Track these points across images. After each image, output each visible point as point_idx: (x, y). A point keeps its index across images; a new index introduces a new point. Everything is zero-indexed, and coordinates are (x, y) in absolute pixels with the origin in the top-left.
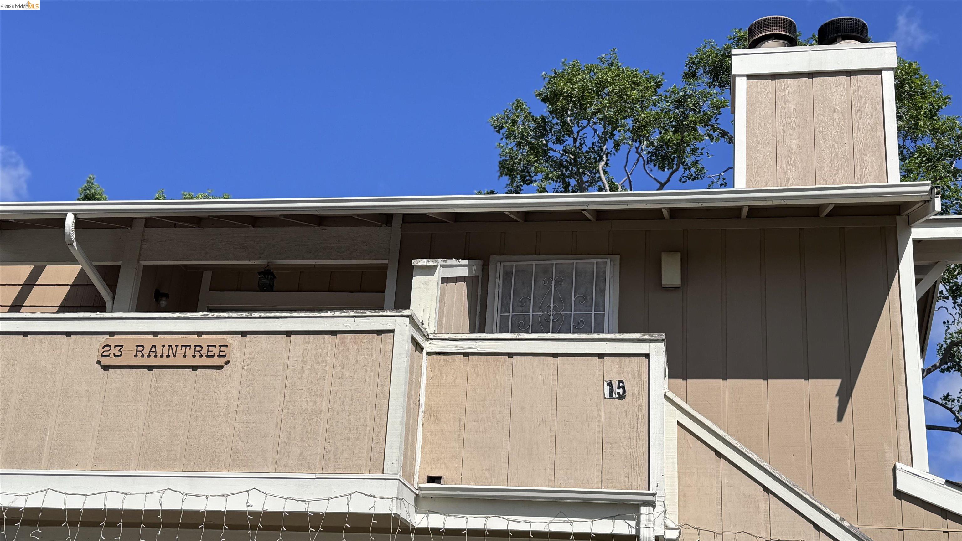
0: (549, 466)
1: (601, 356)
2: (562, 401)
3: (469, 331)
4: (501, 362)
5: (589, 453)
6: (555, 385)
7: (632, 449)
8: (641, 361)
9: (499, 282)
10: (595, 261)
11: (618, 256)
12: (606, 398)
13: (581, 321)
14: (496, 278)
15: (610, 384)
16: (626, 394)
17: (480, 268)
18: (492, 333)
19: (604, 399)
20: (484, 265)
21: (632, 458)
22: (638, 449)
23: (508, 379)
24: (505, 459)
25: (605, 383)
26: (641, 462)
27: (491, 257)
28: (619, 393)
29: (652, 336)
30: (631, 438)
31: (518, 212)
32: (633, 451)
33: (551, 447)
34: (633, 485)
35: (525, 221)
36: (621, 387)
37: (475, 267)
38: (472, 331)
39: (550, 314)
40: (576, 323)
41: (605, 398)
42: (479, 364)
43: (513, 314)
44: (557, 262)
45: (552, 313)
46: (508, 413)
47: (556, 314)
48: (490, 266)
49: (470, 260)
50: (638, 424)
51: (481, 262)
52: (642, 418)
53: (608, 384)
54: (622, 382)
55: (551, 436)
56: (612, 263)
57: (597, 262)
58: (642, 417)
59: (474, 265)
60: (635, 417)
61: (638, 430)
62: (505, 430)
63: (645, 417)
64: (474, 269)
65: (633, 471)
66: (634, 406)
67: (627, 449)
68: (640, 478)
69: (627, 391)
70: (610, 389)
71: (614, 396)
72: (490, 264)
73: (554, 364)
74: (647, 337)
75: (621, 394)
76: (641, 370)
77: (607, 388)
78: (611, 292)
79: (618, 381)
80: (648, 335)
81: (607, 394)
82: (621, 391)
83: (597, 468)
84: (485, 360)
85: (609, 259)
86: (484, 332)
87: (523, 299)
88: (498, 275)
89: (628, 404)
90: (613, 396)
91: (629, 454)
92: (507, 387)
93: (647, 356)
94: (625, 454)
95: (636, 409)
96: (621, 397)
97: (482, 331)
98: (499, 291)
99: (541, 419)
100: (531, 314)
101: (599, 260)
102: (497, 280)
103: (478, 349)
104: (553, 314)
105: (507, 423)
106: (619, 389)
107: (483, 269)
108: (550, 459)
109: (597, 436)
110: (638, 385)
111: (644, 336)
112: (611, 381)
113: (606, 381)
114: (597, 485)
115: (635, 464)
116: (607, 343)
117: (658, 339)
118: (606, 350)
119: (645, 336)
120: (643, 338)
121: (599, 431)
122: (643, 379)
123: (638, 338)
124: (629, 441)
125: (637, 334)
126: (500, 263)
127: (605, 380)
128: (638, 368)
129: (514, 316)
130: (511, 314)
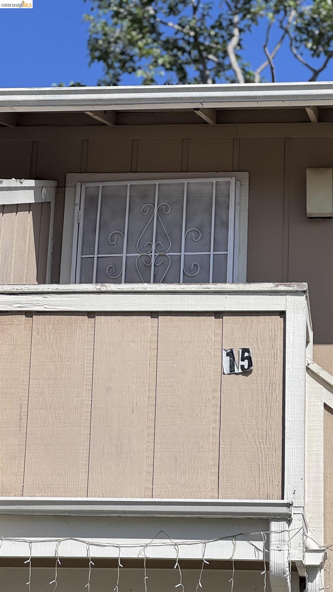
0: (145, 469)
1: (218, 314)
2: (163, 378)
3: (37, 280)
4: (78, 325)
5: (201, 450)
6: (154, 356)
7: (260, 443)
8: (273, 322)
9: (79, 213)
10: (214, 181)
11: (247, 174)
12: (226, 373)
13: (195, 265)
14: (75, 205)
15: (230, 354)
16: (252, 368)
17: (52, 192)
18: (69, 283)
19: (222, 375)
20: (58, 187)
21: (261, 456)
22: (268, 443)
23: (88, 349)
24: (84, 459)
25: (224, 353)
26: (273, 462)
27: (69, 176)
28: (242, 367)
29: (289, 286)
30: (260, 428)
31: (105, 112)
32: (262, 446)
33: (148, 442)
34: (261, 493)
35: (116, 124)
36: (247, 358)
37: (44, 190)
38: (41, 280)
39: (151, 256)
40: (188, 269)
41: (224, 374)
42: (47, 327)
43: (99, 256)
44: (160, 183)
45: (153, 254)
46: (88, 396)
47: (159, 255)
48: (66, 188)
49: (36, 180)
50: (269, 409)
51: (53, 183)
52: (275, 401)
53: (227, 355)
54: (247, 350)
55: (149, 428)
56: (238, 183)
57: (216, 182)
58: (275, 398)
59: (43, 187)
60: (265, 400)
61: (269, 418)
62: (84, 419)
63: (278, 399)
64: (43, 193)
65: (261, 473)
66: (264, 385)
67: (254, 444)
68: (271, 482)
69: (254, 364)
70: (230, 361)
71: (236, 371)
72: (67, 185)
73: (152, 327)
74: (282, 288)
75: (246, 367)
76: (273, 334)
77: (226, 360)
78: (237, 224)
79: (243, 349)
80: (284, 285)
81: (227, 369)
82: (246, 364)
83: (212, 471)
84: (56, 322)
85: (234, 178)
86: (58, 282)
87: (113, 234)
88: (77, 201)
89: (255, 382)
90: (234, 371)
91: (256, 450)
92: (87, 360)
93: (282, 314)
94: (251, 450)
95: (267, 388)
96: (246, 372)
97: (56, 280)
98: (79, 224)
99: (135, 404)
100: (124, 255)
101: (220, 180)
102: (77, 208)
103: (47, 306)
104: (155, 256)
105: (87, 410)
106: (244, 361)
107: (57, 193)
108: (147, 458)
109: (213, 427)
110: (270, 356)
111: (278, 286)
112: (232, 349)
113: (225, 350)
114: (212, 494)
115: (264, 464)
116: (227, 296)
117: (297, 291)
118: (226, 306)
119: (280, 286)
120: (276, 289)
121: (216, 420)
122: (276, 347)
123: (270, 289)
124: (257, 432)
125: (268, 284)
126: (80, 183)
127: (223, 348)
128: (270, 332)
129: (100, 258)
130: (96, 256)
